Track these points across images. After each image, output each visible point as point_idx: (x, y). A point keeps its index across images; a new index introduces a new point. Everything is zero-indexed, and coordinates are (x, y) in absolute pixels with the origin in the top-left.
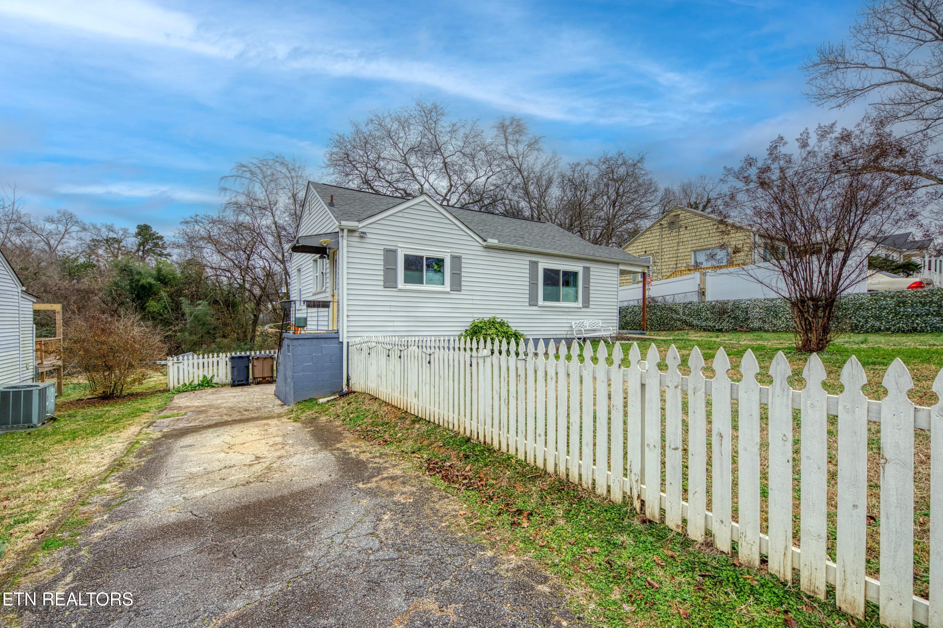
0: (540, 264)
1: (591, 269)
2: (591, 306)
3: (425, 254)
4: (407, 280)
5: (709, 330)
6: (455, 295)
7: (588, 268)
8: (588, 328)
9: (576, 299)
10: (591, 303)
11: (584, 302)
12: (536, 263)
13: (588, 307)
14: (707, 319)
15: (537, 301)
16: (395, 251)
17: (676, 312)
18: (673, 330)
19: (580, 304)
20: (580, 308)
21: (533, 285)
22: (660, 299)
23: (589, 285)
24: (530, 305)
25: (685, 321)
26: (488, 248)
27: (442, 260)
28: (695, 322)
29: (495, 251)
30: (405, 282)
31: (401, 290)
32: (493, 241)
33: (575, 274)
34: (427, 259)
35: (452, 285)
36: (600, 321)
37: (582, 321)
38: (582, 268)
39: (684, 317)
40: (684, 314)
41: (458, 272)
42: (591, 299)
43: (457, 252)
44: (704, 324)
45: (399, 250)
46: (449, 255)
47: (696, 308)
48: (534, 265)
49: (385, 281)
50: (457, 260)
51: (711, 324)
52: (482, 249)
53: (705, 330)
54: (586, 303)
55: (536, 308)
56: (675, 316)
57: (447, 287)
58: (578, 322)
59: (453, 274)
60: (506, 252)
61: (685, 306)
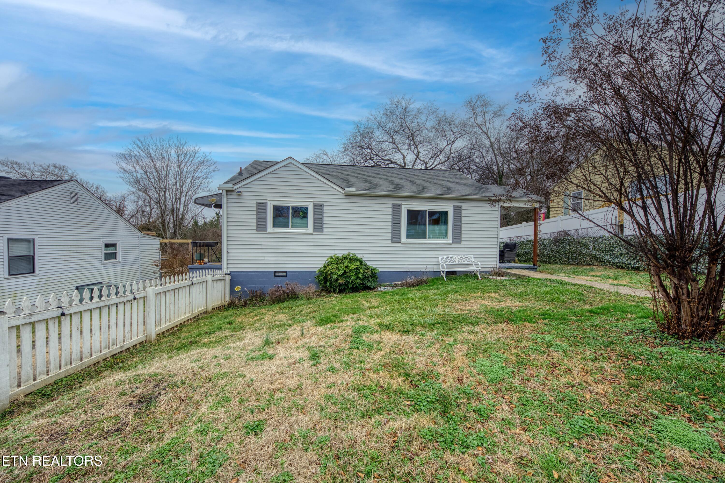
0: (403, 207)
1: (463, 208)
2: (462, 243)
3: (290, 204)
4: (275, 225)
5: (623, 268)
6: (318, 235)
7: (460, 207)
8: (457, 263)
9: (446, 235)
10: (463, 239)
11: (454, 238)
12: (400, 205)
13: (460, 243)
14: (621, 255)
15: (400, 239)
16: (265, 204)
17: (586, 246)
18: (582, 264)
19: (450, 240)
20: (451, 244)
21: (396, 225)
22: (572, 233)
23: (461, 222)
24: (393, 242)
25: (595, 257)
26: (348, 195)
27: (306, 208)
28: (606, 258)
29: (355, 198)
30: (274, 226)
31: (270, 233)
32: (353, 190)
33: (445, 214)
34: (293, 208)
35: (314, 227)
36: (472, 256)
37: (451, 256)
38: (452, 208)
39: (594, 252)
40: (594, 249)
41: (321, 217)
42: (463, 236)
43: (319, 201)
44: (616, 260)
45: (269, 203)
46: (312, 204)
47: (607, 243)
48: (396, 209)
49: (258, 226)
50: (319, 208)
51: (625, 261)
52: (344, 197)
53: (618, 267)
54: (457, 239)
55: (399, 245)
56: (585, 251)
57: (310, 230)
58: (445, 257)
59: (315, 219)
60: (367, 198)
61: (595, 240)
